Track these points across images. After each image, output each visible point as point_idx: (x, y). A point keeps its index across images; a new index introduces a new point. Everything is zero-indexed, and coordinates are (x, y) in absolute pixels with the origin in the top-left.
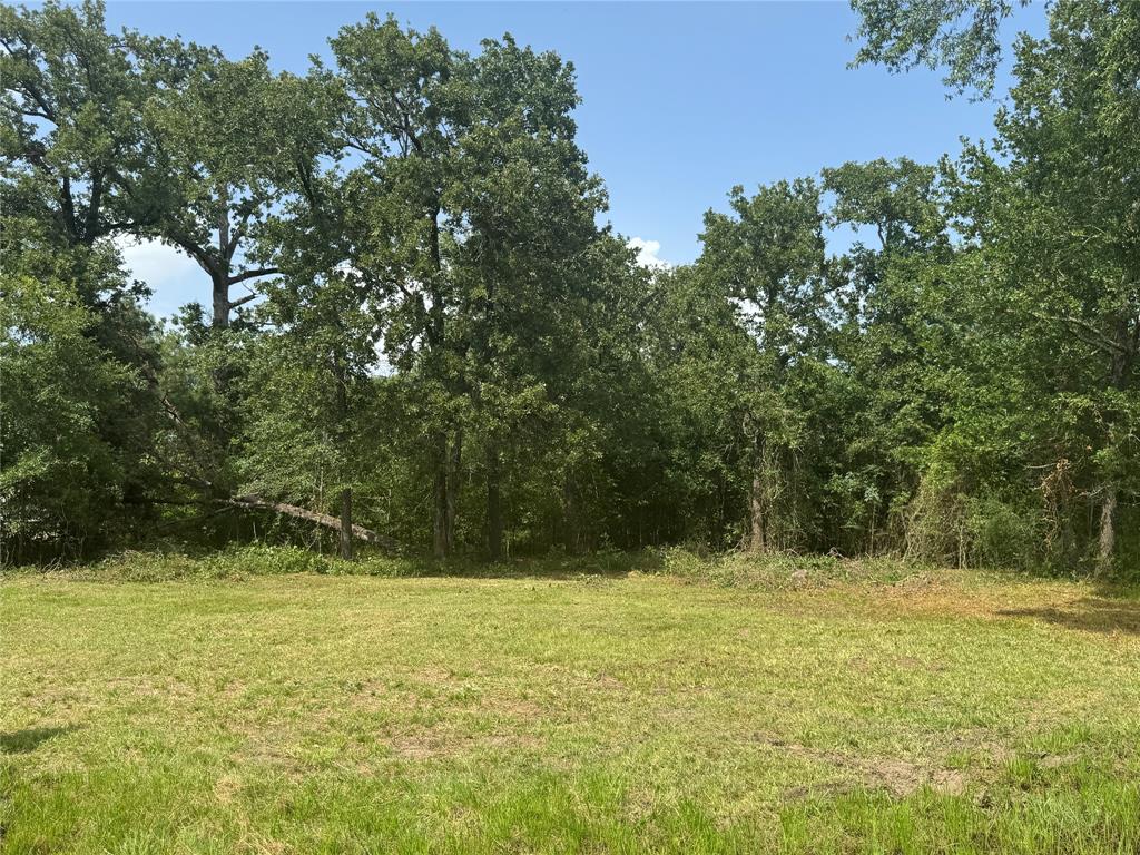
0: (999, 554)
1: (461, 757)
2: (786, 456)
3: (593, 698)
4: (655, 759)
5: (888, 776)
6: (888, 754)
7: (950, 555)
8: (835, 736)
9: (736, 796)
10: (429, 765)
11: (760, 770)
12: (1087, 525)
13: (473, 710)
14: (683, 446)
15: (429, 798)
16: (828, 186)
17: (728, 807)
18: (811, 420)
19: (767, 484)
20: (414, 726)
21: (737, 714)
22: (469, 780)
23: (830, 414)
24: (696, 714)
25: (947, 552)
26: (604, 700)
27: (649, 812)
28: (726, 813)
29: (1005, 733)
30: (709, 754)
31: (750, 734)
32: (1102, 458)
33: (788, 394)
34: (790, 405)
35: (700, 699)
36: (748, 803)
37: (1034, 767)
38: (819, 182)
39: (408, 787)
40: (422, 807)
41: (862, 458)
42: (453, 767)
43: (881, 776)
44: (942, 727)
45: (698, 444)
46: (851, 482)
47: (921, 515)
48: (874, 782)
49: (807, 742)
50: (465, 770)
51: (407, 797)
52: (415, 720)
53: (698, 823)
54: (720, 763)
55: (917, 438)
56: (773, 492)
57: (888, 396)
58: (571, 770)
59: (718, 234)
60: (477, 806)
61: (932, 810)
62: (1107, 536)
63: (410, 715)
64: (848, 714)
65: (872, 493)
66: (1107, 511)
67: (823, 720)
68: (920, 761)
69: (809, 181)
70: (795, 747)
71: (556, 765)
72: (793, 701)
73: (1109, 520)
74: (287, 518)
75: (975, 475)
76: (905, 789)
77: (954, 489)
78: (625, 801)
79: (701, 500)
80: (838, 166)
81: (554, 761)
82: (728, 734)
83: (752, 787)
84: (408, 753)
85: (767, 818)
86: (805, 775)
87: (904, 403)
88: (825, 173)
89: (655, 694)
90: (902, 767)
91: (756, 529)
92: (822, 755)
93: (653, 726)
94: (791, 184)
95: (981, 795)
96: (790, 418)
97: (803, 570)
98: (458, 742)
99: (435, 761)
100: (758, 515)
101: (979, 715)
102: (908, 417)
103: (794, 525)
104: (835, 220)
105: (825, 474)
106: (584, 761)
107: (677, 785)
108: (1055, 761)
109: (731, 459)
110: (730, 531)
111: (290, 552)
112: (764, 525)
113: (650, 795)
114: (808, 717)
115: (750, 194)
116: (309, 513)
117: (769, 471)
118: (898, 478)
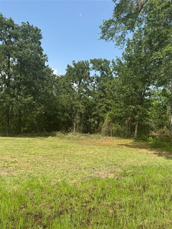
0: (118, 134)
1: (14, 174)
2: (81, 114)
3: (43, 161)
4: (56, 173)
5: (100, 175)
6: (100, 170)
8: (90, 167)
9: (72, 180)
10: (8, 176)
11: (77, 174)
12: (133, 129)
13: (17, 164)
14: (61, 111)
15: (8, 182)
16: (91, 63)
17: (70, 182)
18: (86, 108)
19: (77, 120)
20: (4, 168)
21: (72, 164)
22: (16, 178)
23: (89, 107)
24: (64, 164)
25: (109, 133)
26: (45, 162)
27: (55, 183)
28: (71, 183)
29: (120, 166)
30: (67, 172)
31: (75, 168)
32: (136, 117)
33: (82, 102)
34: (82, 105)
35: (65, 161)
36: (75, 181)
37: (125, 172)
38: (89, 62)
39: (3, 180)
40: (7, 184)
41: (95, 115)
42: (13, 176)
43: (99, 175)
44: (109, 165)
45: (64, 111)
46: (93, 120)
47: (104, 127)
48: (97, 176)
49: (85, 169)
50: (16, 176)
51: (3, 182)
52: (4, 167)
53: (65, 185)
54: (69, 173)
55: (105, 112)
57: (100, 104)
58: (39, 176)
59: (69, 69)
60: (19, 184)
61: (108, 181)
62: (136, 131)
64: (93, 163)
65: (96, 122)
66: (136, 127)
67: (88, 165)
68: (106, 172)
69: (88, 61)
70: (83, 170)
71: (36, 175)
72: (82, 161)
73: (137, 129)
75: (114, 120)
76: (104, 177)
77: (111, 122)
78: (50, 181)
79: (64, 122)
80: (93, 59)
81: (35, 174)
82: (70, 168)
83: (75, 178)
84: (2, 173)
85: (78, 183)
86: (85, 175)
87: (103, 105)
88: (91, 60)
89: (55, 160)
90: (103, 173)
91: (74, 128)
92: (88, 171)
93: (55, 167)
94: (84, 61)
95: (116, 178)
96: (82, 107)
97: (83, 136)
98: (13, 171)
99: (9, 175)
100: (75, 126)
101: (115, 163)
102: (103, 108)
103: (82, 128)
104: (92, 69)
105: (88, 118)
106: (42, 174)
107: (61, 178)
108: (129, 171)
109: (70, 114)
110: (69, 129)
112: (76, 128)
113: (55, 180)
114: (85, 164)
115: (76, 62)
117: (77, 117)
118: (101, 120)
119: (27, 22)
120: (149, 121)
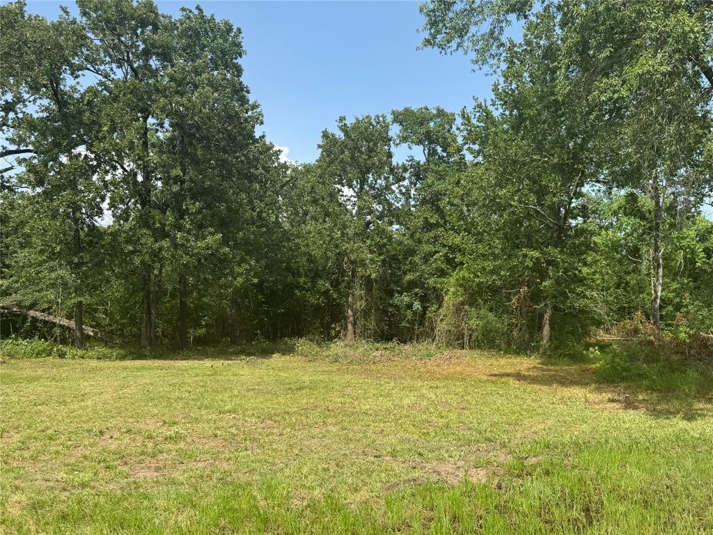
0: (487, 341)
1: (177, 475)
2: (368, 282)
3: (260, 434)
4: (305, 470)
5: (442, 473)
6: (441, 460)
7: (459, 342)
8: (410, 450)
9: (356, 490)
10: (158, 482)
11: (369, 473)
12: (535, 324)
13: (182, 445)
14: (306, 276)
15: (161, 503)
16: (395, 121)
17: (351, 497)
18: (384, 261)
19: (357, 300)
20: (143, 457)
21: (351, 440)
22: (184, 490)
23: (394, 258)
24: (326, 441)
25: (458, 340)
26: (267, 436)
27: (305, 503)
28: (353, 501)
29: (503, 445)
30: (337, 465)
31: (360, 452)
32: (545, 287)
33: (371, 245)
34: (371, 252)
35: (328, 431)
36: (364, 494)
37: (522, 463)
38: (390, 118)
39: (146, 497)
40: (157, 509)
41: (412, 284)
42: (174, 482)
43: (439, 474)
44: (469, 443)
45: (315, 275)
46: (406, 299)
47: (444, 318)
48: (434, 478)
49: (394, 455)
50: (182, 484)
51: (146, 503)
52: (143, 453)
53: (336, 508)
54: (345, 470)
55: (442, 273)
56: (360, 305)
57: (427, 248)
58: (253, 480)
59: (329, 145)
60: (194, 506)
61: (470, 491)
62: (546, 330)
63: (140, 450)
64: (416, 437)
65: (417, 305)
66: (547, 316)
67: (401, 441)
68: (460, 463)
69: (384, 117)
70: (387, 458)
71: (244, 478)
72: (383, 430)
73: (547, 322)
74: (35, 319)
75: (474, 295)
76: (453, 481)
77: (463, 303)
78: (288, 498)
79: (317, 309)
80: (401, 109)
81: (240, 475)
82: (347, 452)
83: (365, 484)
84: (141, 475)
85: (377, 502)
86: (396, 475)
87: (436, 252)
88: (393, 113)
89: (300, 430)
90: (449, 467)
91: (350, 327)
92: (403, 462)
93: (301, 450)
94: (373, 118)
95: (496, 482)
96: (372, 260)
97: (378, 352)
98: (174, 466)
99: (161, 479)
100: (351, 319)
101: (488, 434)
102: (438, 261)
103: (372, 325)
104: (398, 141)
105: (390, 294)
106: (261, 474)
107: (320, 485)
108: (533, 460)
109: (335, 284)
110: (334, 329)
111: (40, 344)
112: (354, 325)
113: (303, 492)
114: (392, 439)
115: (350, 121)
116: (51, 317)
117: (359, 292)
118: (431, 297)
119: (198, 8)
120: (585, 297)
